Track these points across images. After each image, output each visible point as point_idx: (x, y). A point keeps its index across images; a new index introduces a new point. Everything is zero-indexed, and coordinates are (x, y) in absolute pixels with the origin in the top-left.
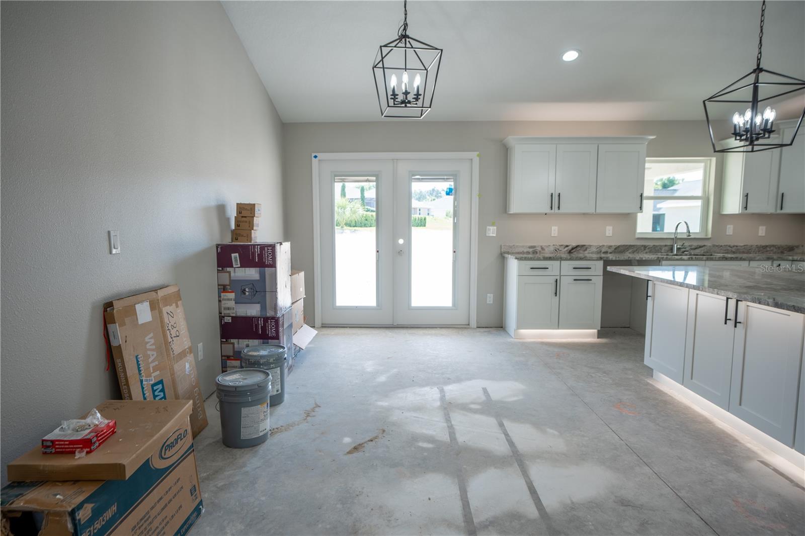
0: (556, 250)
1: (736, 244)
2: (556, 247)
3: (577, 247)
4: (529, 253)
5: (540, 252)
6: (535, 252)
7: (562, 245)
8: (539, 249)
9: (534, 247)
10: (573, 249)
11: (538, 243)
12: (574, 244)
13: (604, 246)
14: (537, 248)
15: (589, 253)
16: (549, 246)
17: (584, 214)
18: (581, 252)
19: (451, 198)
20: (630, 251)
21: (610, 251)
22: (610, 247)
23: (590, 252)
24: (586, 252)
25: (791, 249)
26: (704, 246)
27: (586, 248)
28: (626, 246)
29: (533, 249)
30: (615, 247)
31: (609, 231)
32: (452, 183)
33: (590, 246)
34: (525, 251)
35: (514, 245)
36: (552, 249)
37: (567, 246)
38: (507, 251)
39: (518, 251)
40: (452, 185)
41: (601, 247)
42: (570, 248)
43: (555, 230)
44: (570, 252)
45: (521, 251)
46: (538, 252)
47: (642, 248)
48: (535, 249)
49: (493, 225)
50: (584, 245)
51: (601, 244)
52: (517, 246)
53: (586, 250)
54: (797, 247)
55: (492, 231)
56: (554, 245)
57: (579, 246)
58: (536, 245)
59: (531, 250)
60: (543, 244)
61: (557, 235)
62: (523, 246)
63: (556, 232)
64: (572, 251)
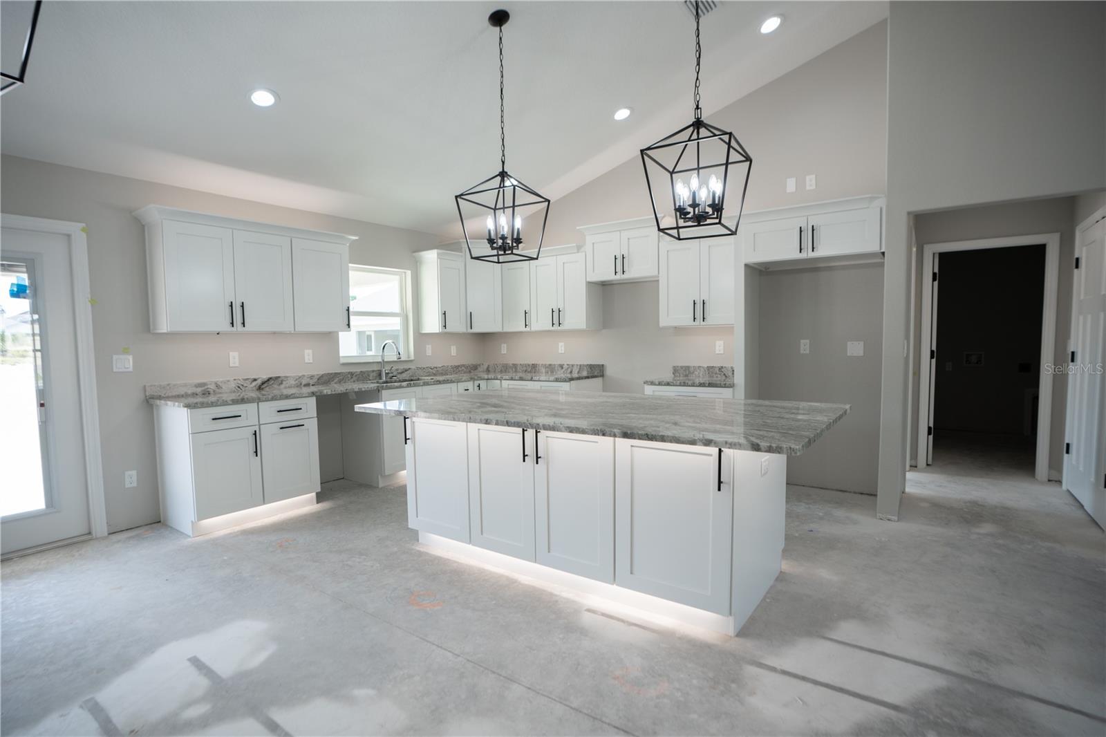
0: (239, 387)
1: (435, 366)
2: (239, 382)
3: (269, 379)
4: (197, 394)
5: (214, 391)
6: (206, 393)
7: (247, 379)
8: (212, 387)
9: (204, 384)
10: (263, 383)
11: (210, 379)
12: (265, 377)
13: (304, 376)
14: (209, 386)
15: (286, 388)
16: (228, 381)
17: (274, 333)
18: (275, 386)
19: (24, 304)
20: (335, 381)
21: (312, 382)
22: (312, 377)
23: (287, 385)
24: (282, 386)
25: (475, 367)
26: (410, 369)
27: (282, 381)
28: (332, 374)
29: (203, 388)
30: (318, 377)
31: (308, 355)
32: (25, 276)
33: (287, 377)
34: (189, 392)
35: (168, 385)
36: (233, 385)
37: (255, 380)
38: (156, 394)
39: (177, 393)
40: (24, 279)
41: (300, 377)
42: (259, 382)
43: (234, 358)
44: (260, 388)
45: (183, 393)
46: (212, 392)
47: (349, 376)
48: (206, 387)
49: (126, 351)
50: (279, 377)
51: (300, 374)
52: (175, 385)
53: (282, 383)
54: (479, 365)
55: (125, 363)
56: (235, 380)
57: (271, 378)
58: (205, 381)
59: (199, 390)
60: (219, 379)
61: (237, 365)
62: (185, 385)
63: (237, 360)
64: (263, 386)
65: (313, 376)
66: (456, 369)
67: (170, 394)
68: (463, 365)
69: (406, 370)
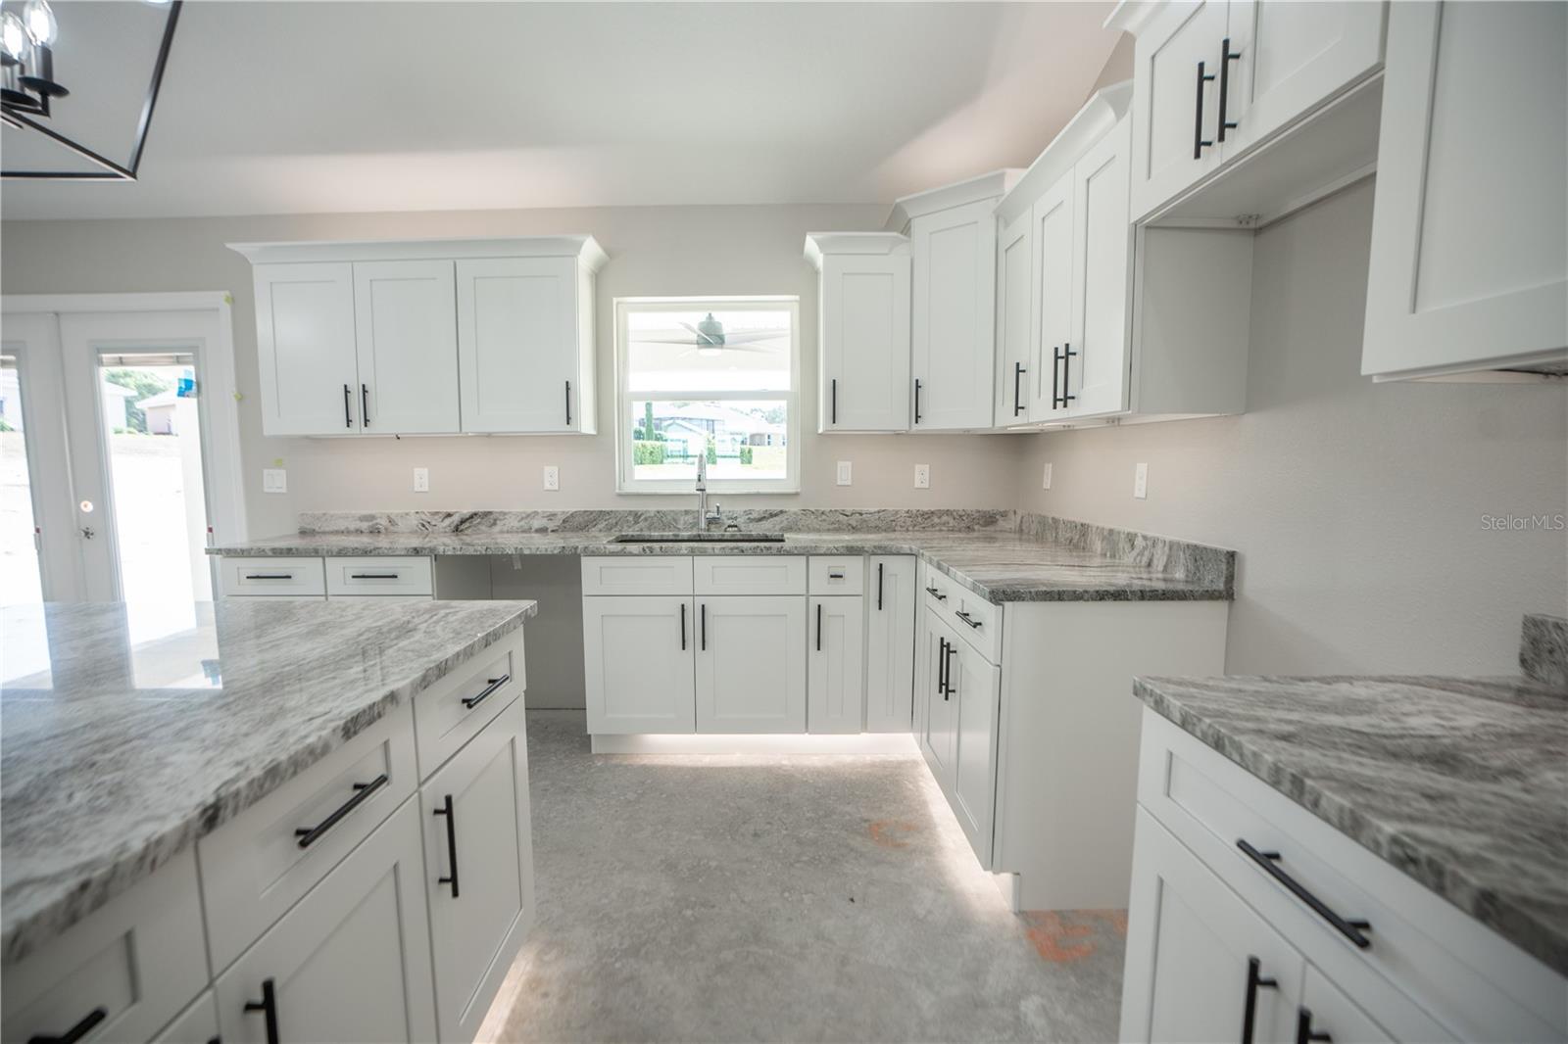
0: (423, 526)
1: (858, 509)
2: (423, 517)
3: (472, 516)
4: (362, 532)
5: (386, 529)
6: (375, 531)
7: (437, 513)
8: (384, 522)
9: (372, 517)
10: (462, 522)
11: (380, 509)
12: (466, 511)
13: (536, 513)
14: (378, 521)
15: (502, 532)
16: (407, 514)
17: (489, 435)
18: (483, 528)
19: (191, 403)
20: (600, 526)
21: (551, 525)
22: (551, 516)
23: (505, 529)
24: (496, 529)
25: (989, 519)
26: (782, 512)
27: (495, 520)
28: (592, 512)
29: (371, 524)
30: (563, 517)
31: (551, 476)
32: (191, 368)
33: (505, 514)
34: (352, 526)
35: (324, 514)
36: (414, 521)
37: (449, 515)
38: (309, 527)
39: (336, 528)
40: (190, 373)
41: (528, 516)
42: (456, 519)
43: (421, 477)
44: (457, 530)
45: (343, 528)
46: (383, 530)
47: (631, 518)
48: (375, 522)
49: (279, 464)
50: (490, 513)
51: (529, 511)
52: (332, 516)
53: (494, 524)
54: (1004, 515)
55: (276, 481)
56: (417, 513)
57: (476, 514)
58: (373, 512)
59: (365, 526)
60: (394, 511)
61: (426, 488)
62: (346, 517)
63: (426, 480)
64: (462, 527)
65: (554, 515)
66: (924, 520)
67: (327, 529)
68: (948, 512)
69: (772, 515)
